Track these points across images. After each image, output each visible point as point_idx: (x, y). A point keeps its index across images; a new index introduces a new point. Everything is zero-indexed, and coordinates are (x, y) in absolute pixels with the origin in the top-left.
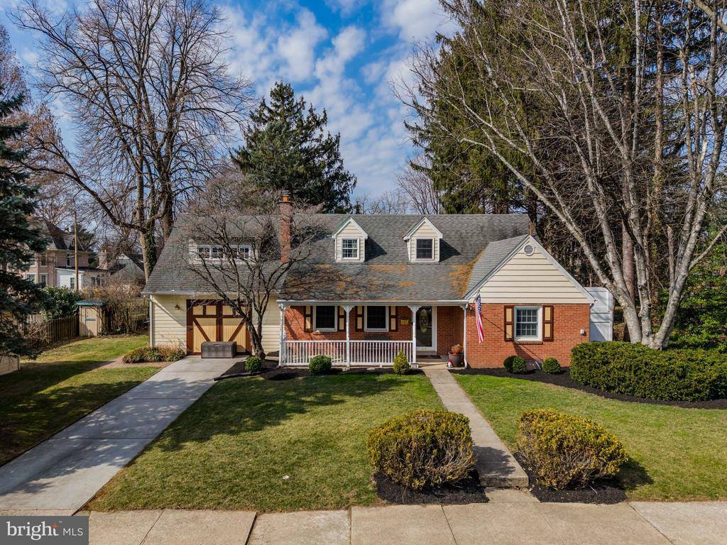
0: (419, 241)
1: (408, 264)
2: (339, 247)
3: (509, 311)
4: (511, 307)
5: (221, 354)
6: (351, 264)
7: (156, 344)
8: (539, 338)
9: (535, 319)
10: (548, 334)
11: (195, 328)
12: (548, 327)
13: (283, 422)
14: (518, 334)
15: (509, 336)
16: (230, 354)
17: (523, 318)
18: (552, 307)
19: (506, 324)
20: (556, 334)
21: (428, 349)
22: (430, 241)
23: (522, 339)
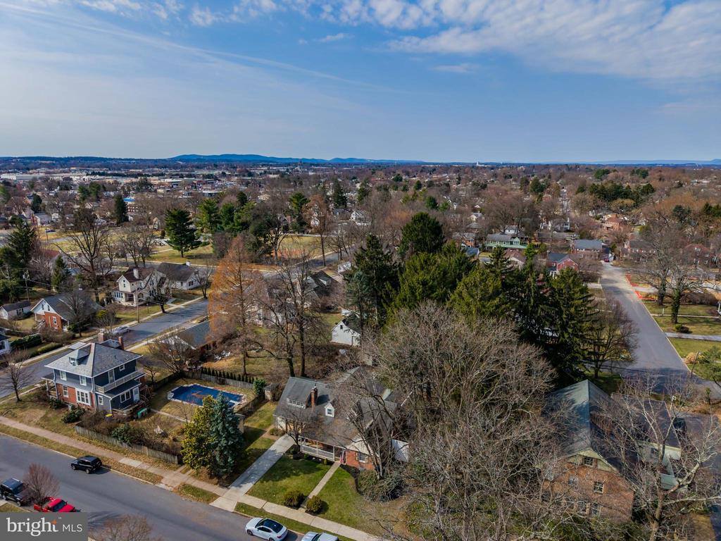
2: (327, 411)
3: (357, 453)
5: (291, 437)
6: (330, 417)
7: (277, 429)
10: (367, 462)
12: (367, 460)
13: (284, 480)
15: (357, 459)
16: (293, 438)
23: (361, 461)
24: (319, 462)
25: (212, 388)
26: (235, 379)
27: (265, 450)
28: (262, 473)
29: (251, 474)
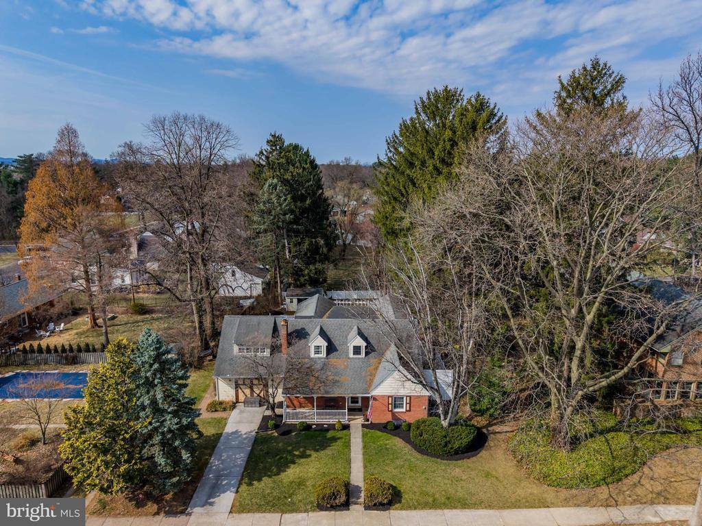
0: (354, 347)
1: (349, 358)
2: (312, 350)
3: (390, 398)
4: (392, 397)
5: (253, 405)
6: (319, 358)
7: (220, 399)
8: (404, 410)
9: (403, 401)
10: (408, 409)
11: (240, 390)
12: (408, 405)
13: (287, 470)
14: (395, 407)
15: (390, 409)
16: (258, 405)
17: (396, 401)
18: (410, 397)
19: (389, 404)
20: (412, 408)
21: (357, 405)
22: (360, 347)
23: (396, 410)
24: (327, 430)
25: (56, 371)
26: (95, 350)
27: (219, 436)
28: (239, 470)
29: (219, 477)
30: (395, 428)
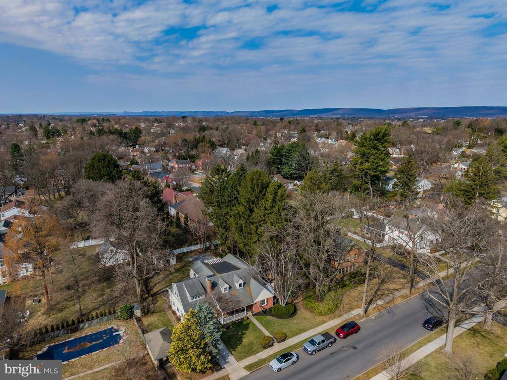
1: (238, 290)
2: (222, 290)
4: (261, 301)
6: (227, 293)
9: (265, 301)
13: (243, 341)
14: (262, 304)
18: (267, 299)
20: (268, 303)
22: (241, 283)
28: (225, 348)
30: (265, 312)
